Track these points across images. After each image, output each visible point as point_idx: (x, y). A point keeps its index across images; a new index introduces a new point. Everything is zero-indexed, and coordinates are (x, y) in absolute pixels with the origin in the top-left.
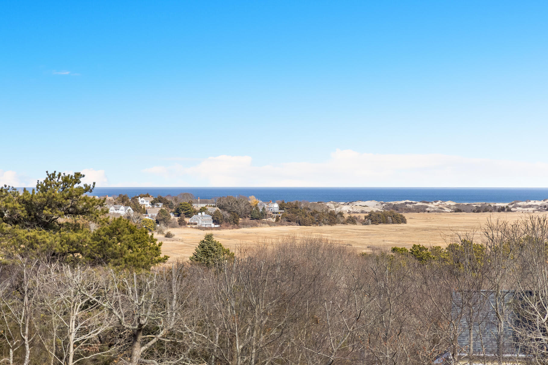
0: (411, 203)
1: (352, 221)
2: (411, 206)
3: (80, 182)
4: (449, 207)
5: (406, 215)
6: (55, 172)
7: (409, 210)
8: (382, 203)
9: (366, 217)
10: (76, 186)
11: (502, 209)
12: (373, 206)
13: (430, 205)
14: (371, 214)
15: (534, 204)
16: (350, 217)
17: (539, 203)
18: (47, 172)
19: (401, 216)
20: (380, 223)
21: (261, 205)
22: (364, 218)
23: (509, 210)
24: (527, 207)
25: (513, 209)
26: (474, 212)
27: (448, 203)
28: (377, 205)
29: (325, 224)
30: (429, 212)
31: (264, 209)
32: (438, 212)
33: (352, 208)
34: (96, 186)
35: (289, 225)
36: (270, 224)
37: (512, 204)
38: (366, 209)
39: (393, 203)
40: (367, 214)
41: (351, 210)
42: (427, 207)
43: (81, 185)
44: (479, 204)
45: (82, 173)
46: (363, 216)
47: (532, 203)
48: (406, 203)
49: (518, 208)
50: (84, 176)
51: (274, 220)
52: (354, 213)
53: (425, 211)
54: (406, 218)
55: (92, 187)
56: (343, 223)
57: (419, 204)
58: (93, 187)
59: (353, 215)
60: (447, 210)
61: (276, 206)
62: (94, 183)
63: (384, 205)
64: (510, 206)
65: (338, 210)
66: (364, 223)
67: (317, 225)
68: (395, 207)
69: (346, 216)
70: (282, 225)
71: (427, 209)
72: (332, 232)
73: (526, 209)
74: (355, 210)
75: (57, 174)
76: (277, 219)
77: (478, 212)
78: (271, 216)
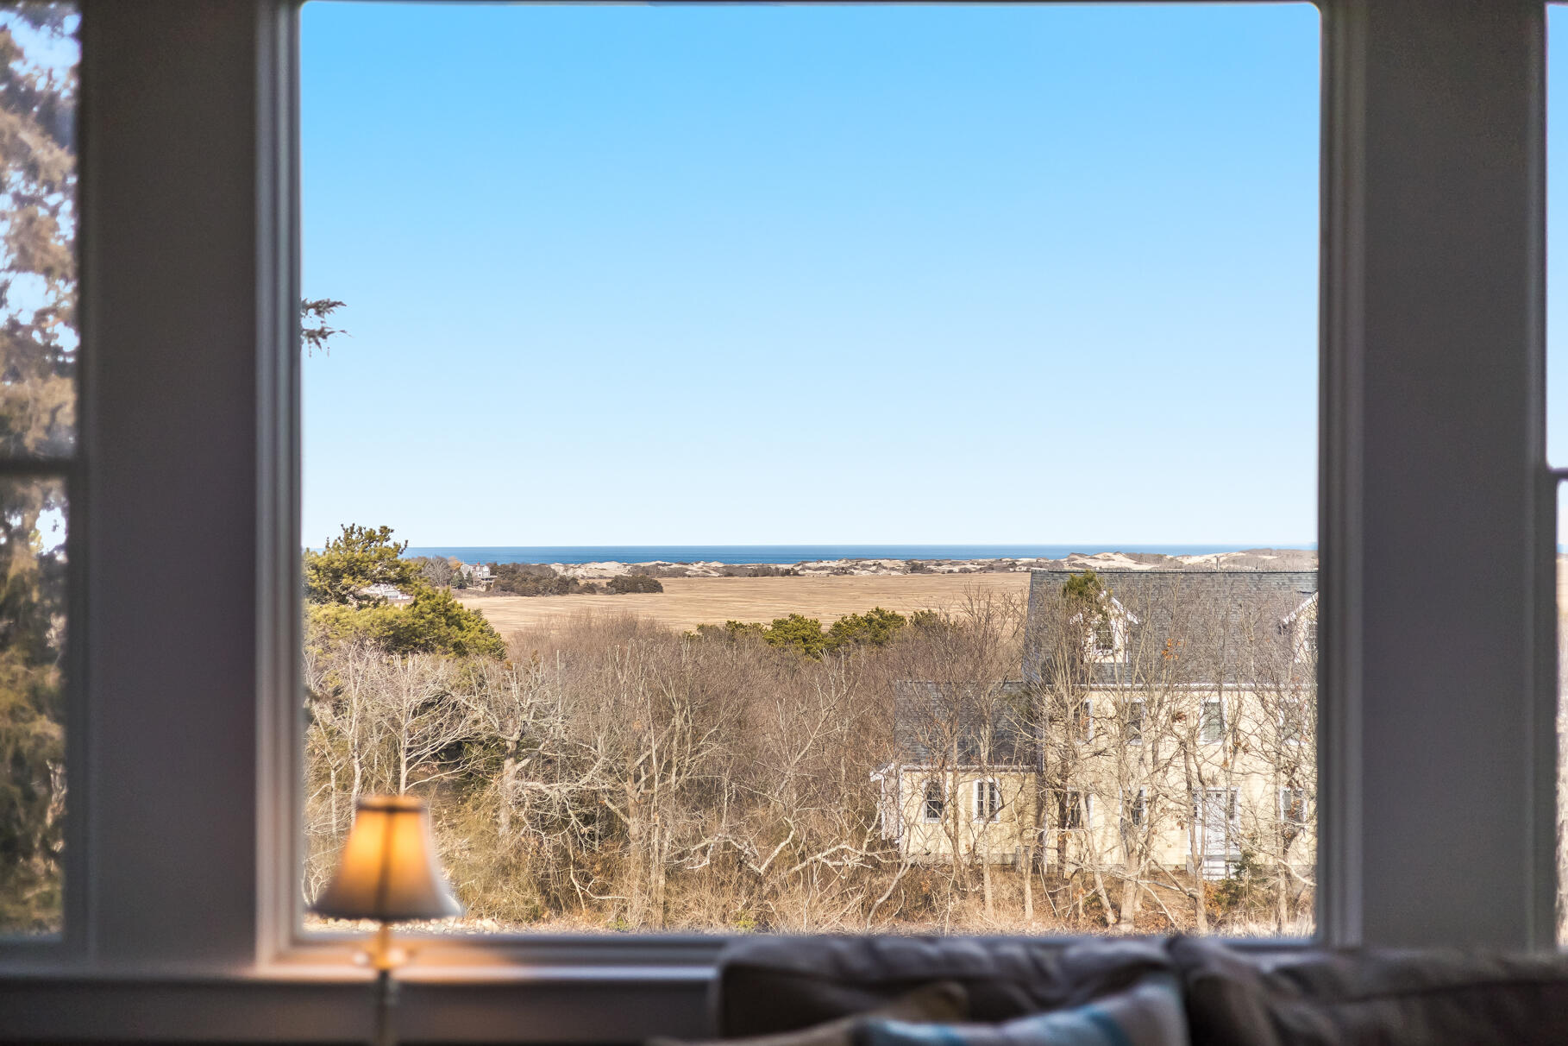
0: (664, 565)
1: (591, 589)
2: (666, 568)
3: (389, 539)
4: (716, 569)
5: (663, 581)
6: (354, 525)
7: (664, 575)
8: (625, 565)
9: (608, 584)
10: (385, 544)
11: (787, 573)
12: (614, 569)
13: (690, 567)
14: (616, 579)
15: (828, 565)
16: (588, 584)
17: (834, 564)
18: (342, 525)
19: (656, 582)
20: (628, 592)
21: (466, 569)
22: (605, 586)
23: (796, 574)
24: (816, 569)
25: (800, 573)
26: (750, 576)
27: (714, 564)
28: (618, 567)
29: (553, 594)
30: (689, 576)
31: (469, 574)
32: (670, 576)
33: (587, 572)
34: (409, 545)
35: (505, 595)
36: (479, 594)
37: (799, 565)
38: (605, 574)
39: (642, 565)
40: (610, 581)
41: (585, 574)
42: (687, 570)
43: (390, 544)
44: (754, 566)
45: (389, 527)
46: (604, 583)
47: (825, 564)
48: (658, 564)
49: (808, 571)
50: (392, 531)
51: (484, 588)
52: (590, 578)
53: (685, 575)
54: (662, 585)
55: (403, 546)
56: (579, 592)
57: (675, 566)
58: (406, 546)
59: (591, 581)
60: (714, 574)
61: (486, 569)
62: (407, 542)
63: (629, 567)
64: (797, 568)
65: (570, 574)
66: (604, 591)
67: (543, 595)
68: (646, 570)
69: (582, 583)
70: (494, 595)
71: (687, 573)
72: (564, 604)
73: (818, 572)
74: (590, 575)
75: (356, 528)
76: (488, 588)
77: (756, 576)
78: (478, 584)
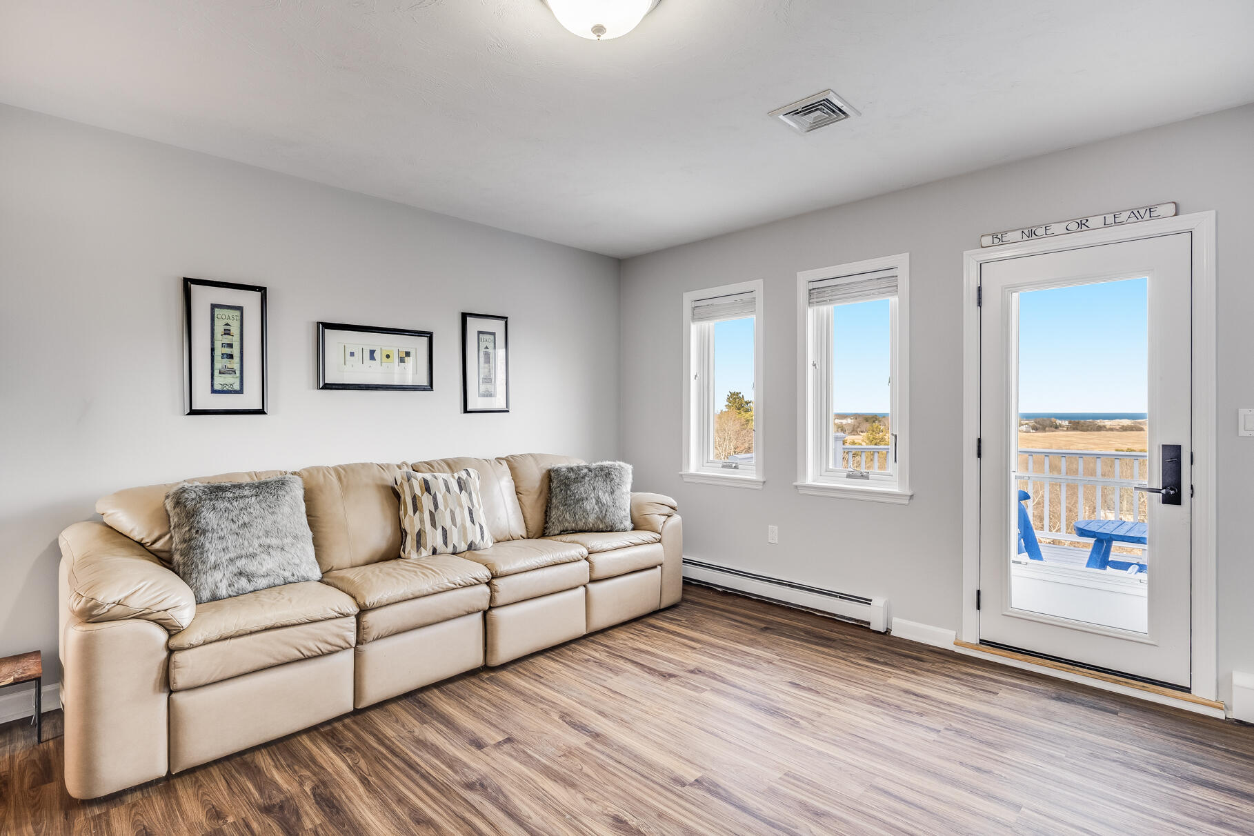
1: (1111, 429)
21: (1058, 422)
59: (1112, 427)
66: (1117, 430)
69: (1107, 427)
74: (1112, 424)
78: (1063, 427)
